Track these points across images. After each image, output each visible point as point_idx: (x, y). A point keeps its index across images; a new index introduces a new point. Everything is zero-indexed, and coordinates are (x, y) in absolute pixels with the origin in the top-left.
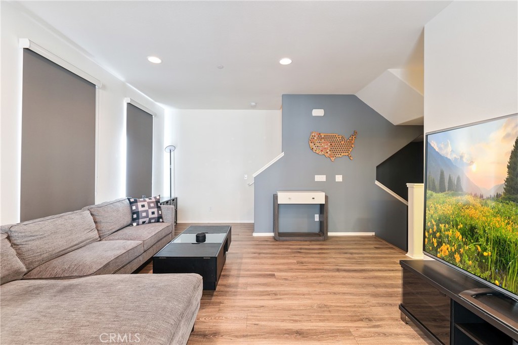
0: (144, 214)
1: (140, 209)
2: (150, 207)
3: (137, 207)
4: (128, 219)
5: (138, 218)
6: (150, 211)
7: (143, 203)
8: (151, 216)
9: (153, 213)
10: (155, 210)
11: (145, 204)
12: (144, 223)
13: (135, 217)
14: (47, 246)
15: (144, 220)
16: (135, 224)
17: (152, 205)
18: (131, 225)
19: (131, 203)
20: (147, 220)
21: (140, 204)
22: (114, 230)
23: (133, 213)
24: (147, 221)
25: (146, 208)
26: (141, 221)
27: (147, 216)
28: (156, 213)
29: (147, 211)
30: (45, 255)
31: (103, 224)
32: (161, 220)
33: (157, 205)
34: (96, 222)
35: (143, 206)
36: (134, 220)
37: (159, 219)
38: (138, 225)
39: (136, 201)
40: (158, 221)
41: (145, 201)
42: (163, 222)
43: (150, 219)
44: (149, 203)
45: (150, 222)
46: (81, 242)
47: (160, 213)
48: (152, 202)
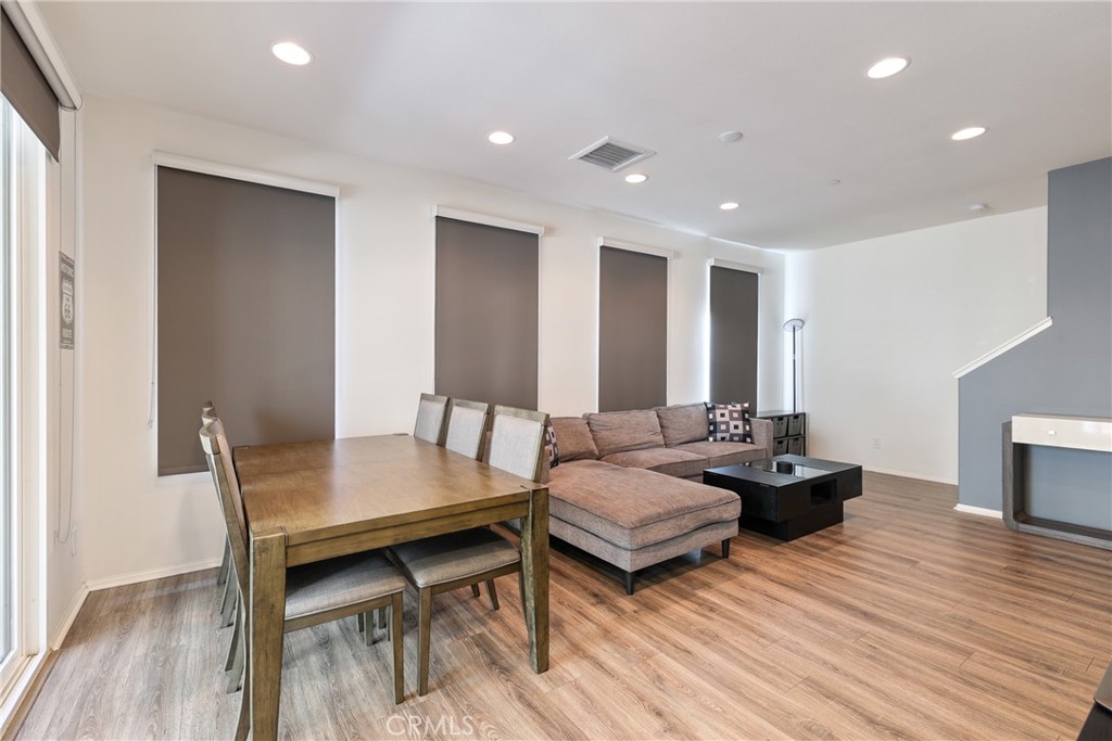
0: (723, 427)
1: (719, 419)
2: (732, 418)
3: (714, 416)
4: (702, 430)
5: (715, 431)
6: (732, 424)
7: (722, 411)
8: (732, 431)
9: (736, 427)
10: (740, 423)
11: (726, 412)
12: (723, 439)
13: (712, 428)
14: (614, 438)
15: (724, 435)
16: (711, 439)
17: (736, 415)
18: (706, 439)
19: (708, 409)
20: (727, 435)
21: (718, 412)
22: (682, 441)
23: (710, 424)
24: (728, 438)
25: (727, 418)
26: (719, 436)
27: (727, 431)
28: (741, 427)
29: (727, 423)
30: (613, 446)
31: (670, 431)
32: (749, 440)
33: (744, 416)
34: (662, 426)
35: (722, 415)
36: (711, 433)
37: (746, 437)
38: (715, 440)
39: (713, 408)
40: (744, 441)
41: (726, 408)
42: (752, 443)
43: (732, 435)
44: (731, 412)
45: (731, 440)
46: (645, 443)
47: (748, 428)
48: (735, 411)
